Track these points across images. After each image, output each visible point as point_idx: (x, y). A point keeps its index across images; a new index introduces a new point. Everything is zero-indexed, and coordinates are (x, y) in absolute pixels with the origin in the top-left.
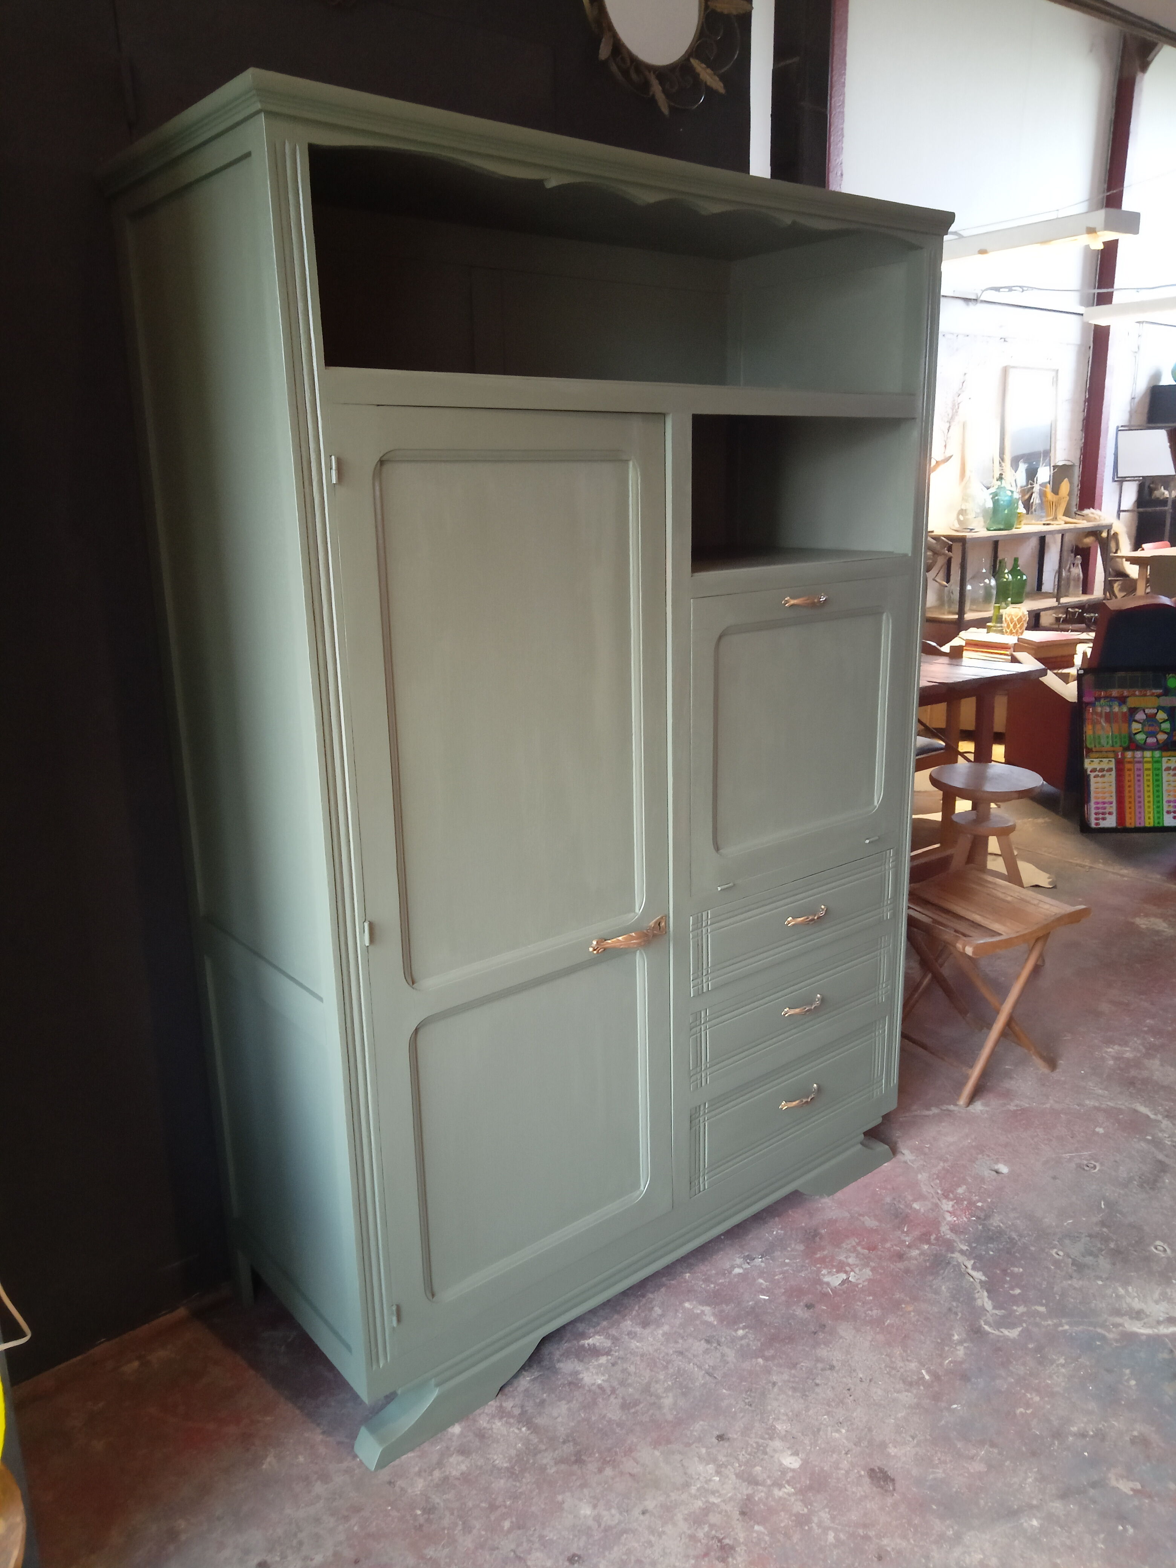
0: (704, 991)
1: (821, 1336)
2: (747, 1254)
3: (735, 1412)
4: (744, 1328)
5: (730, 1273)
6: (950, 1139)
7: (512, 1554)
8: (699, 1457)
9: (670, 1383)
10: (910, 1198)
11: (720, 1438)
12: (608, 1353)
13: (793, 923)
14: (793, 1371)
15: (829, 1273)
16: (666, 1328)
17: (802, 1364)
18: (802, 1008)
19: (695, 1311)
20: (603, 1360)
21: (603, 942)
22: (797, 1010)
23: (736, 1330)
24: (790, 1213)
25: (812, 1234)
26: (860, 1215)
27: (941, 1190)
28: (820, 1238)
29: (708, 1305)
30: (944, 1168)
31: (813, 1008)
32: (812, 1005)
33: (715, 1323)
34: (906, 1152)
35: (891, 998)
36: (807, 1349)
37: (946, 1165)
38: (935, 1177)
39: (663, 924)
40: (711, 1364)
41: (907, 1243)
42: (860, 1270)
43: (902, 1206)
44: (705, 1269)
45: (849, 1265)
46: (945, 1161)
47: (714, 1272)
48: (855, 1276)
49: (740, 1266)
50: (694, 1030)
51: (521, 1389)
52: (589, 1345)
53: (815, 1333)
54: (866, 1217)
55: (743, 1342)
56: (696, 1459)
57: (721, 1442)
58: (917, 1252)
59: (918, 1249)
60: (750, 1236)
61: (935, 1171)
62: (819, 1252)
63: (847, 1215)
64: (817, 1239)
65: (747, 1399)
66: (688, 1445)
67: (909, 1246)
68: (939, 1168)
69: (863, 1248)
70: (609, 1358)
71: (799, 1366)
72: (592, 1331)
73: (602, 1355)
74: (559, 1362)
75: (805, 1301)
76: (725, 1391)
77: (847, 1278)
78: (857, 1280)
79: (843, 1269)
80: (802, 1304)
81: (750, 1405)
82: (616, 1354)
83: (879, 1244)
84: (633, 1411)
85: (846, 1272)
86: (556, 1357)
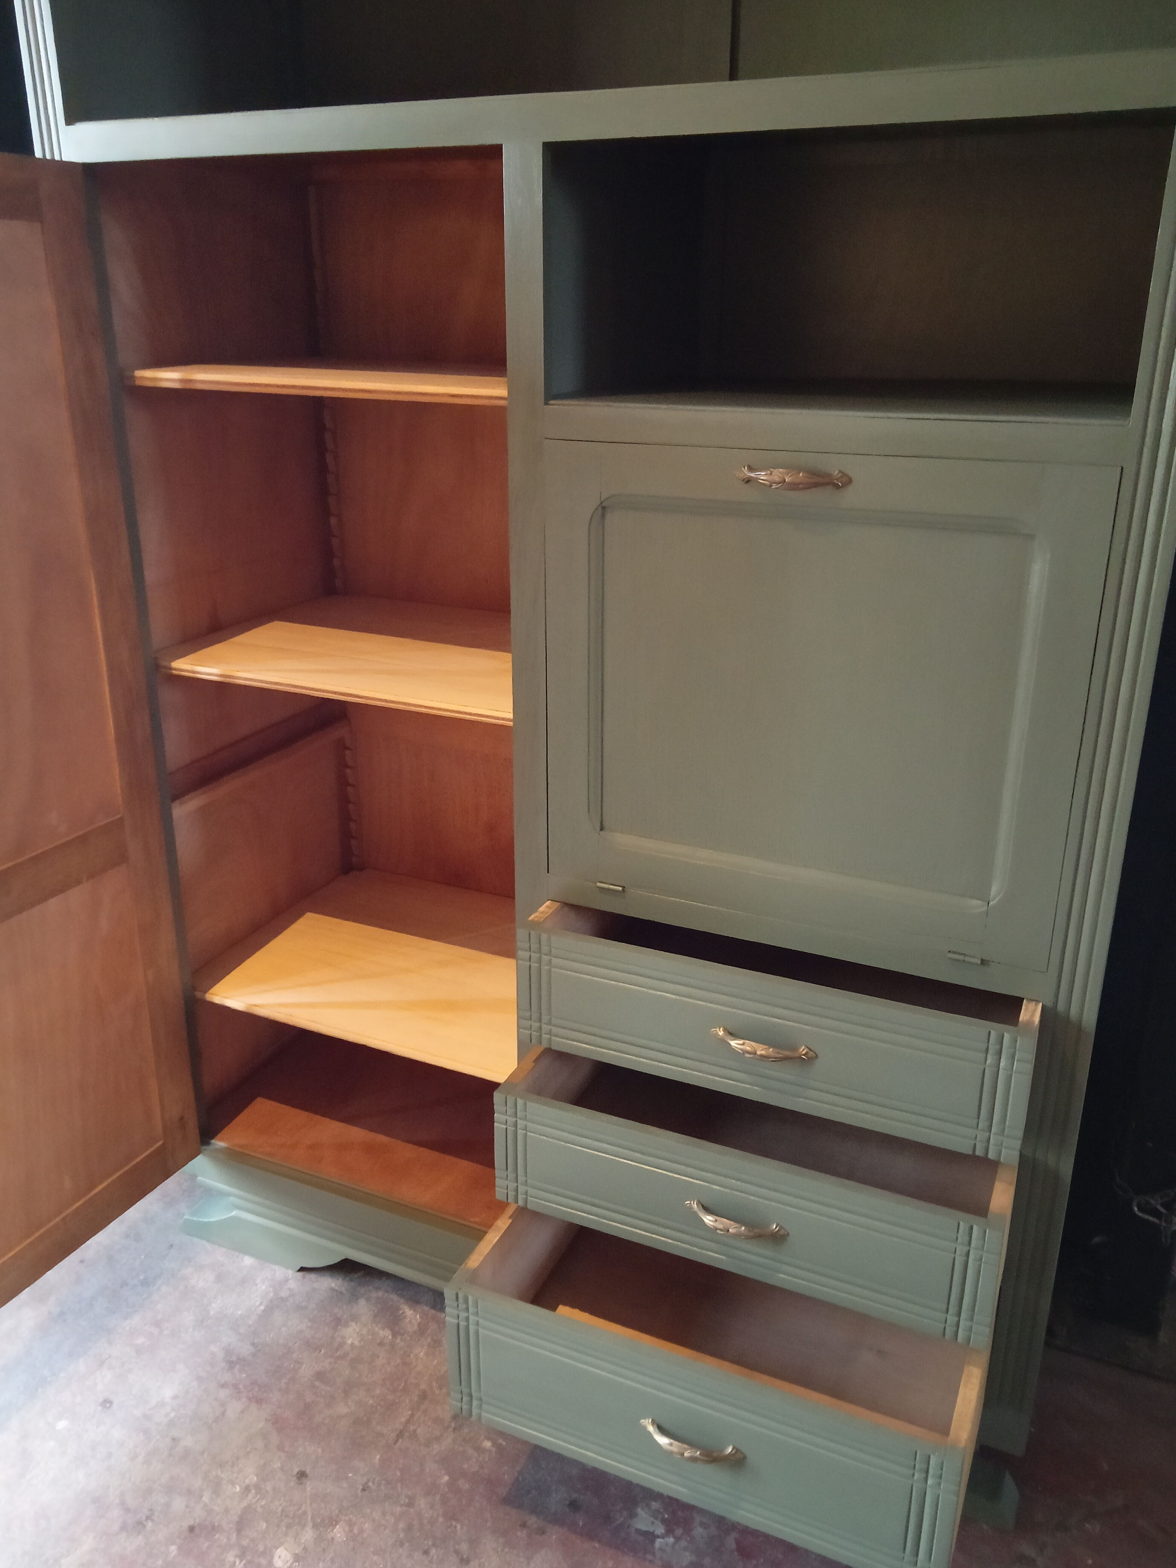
1: (522, 1534)
3: (347, 1478)
4: (494, 1443)
7: (107, 1357)
8: (265, 1464)
9: (371, 1401)
11: (302, 1475)
12: (394, 1335)
14: (441, 1519)
15: (658, 1511)
17: (459, 1527)
20: (387, 1334)
23: (488, 1439)
36: (489, 1524)
40: (418, 1431)
45: (688, 1531)
48: (667, 1545)
51: (315, 1285)
52: (403, 1313)
53: (524, 1525)
55: (470, 1451)
56: (262, 1462)
57: (294, 1478)
65: (373, 1484)
66: (280, 1448)
69: (738, 1542)
70: (390, 1337)
71: (454, 1523)
72: (426, 1308)
73: (391, 1330)
74: (368, 1299)
75: (582, 1497)
76: (378, 1457)
77: (658, 1537)
78: (660, 1549)
79: (675, 1527)
80: (575, 1496)
81: (364, 1490)
82: (398, 1341)
83: (762, 1560)
84: (317, 1384)
85: (669, 1532)
86: (374, 1295)
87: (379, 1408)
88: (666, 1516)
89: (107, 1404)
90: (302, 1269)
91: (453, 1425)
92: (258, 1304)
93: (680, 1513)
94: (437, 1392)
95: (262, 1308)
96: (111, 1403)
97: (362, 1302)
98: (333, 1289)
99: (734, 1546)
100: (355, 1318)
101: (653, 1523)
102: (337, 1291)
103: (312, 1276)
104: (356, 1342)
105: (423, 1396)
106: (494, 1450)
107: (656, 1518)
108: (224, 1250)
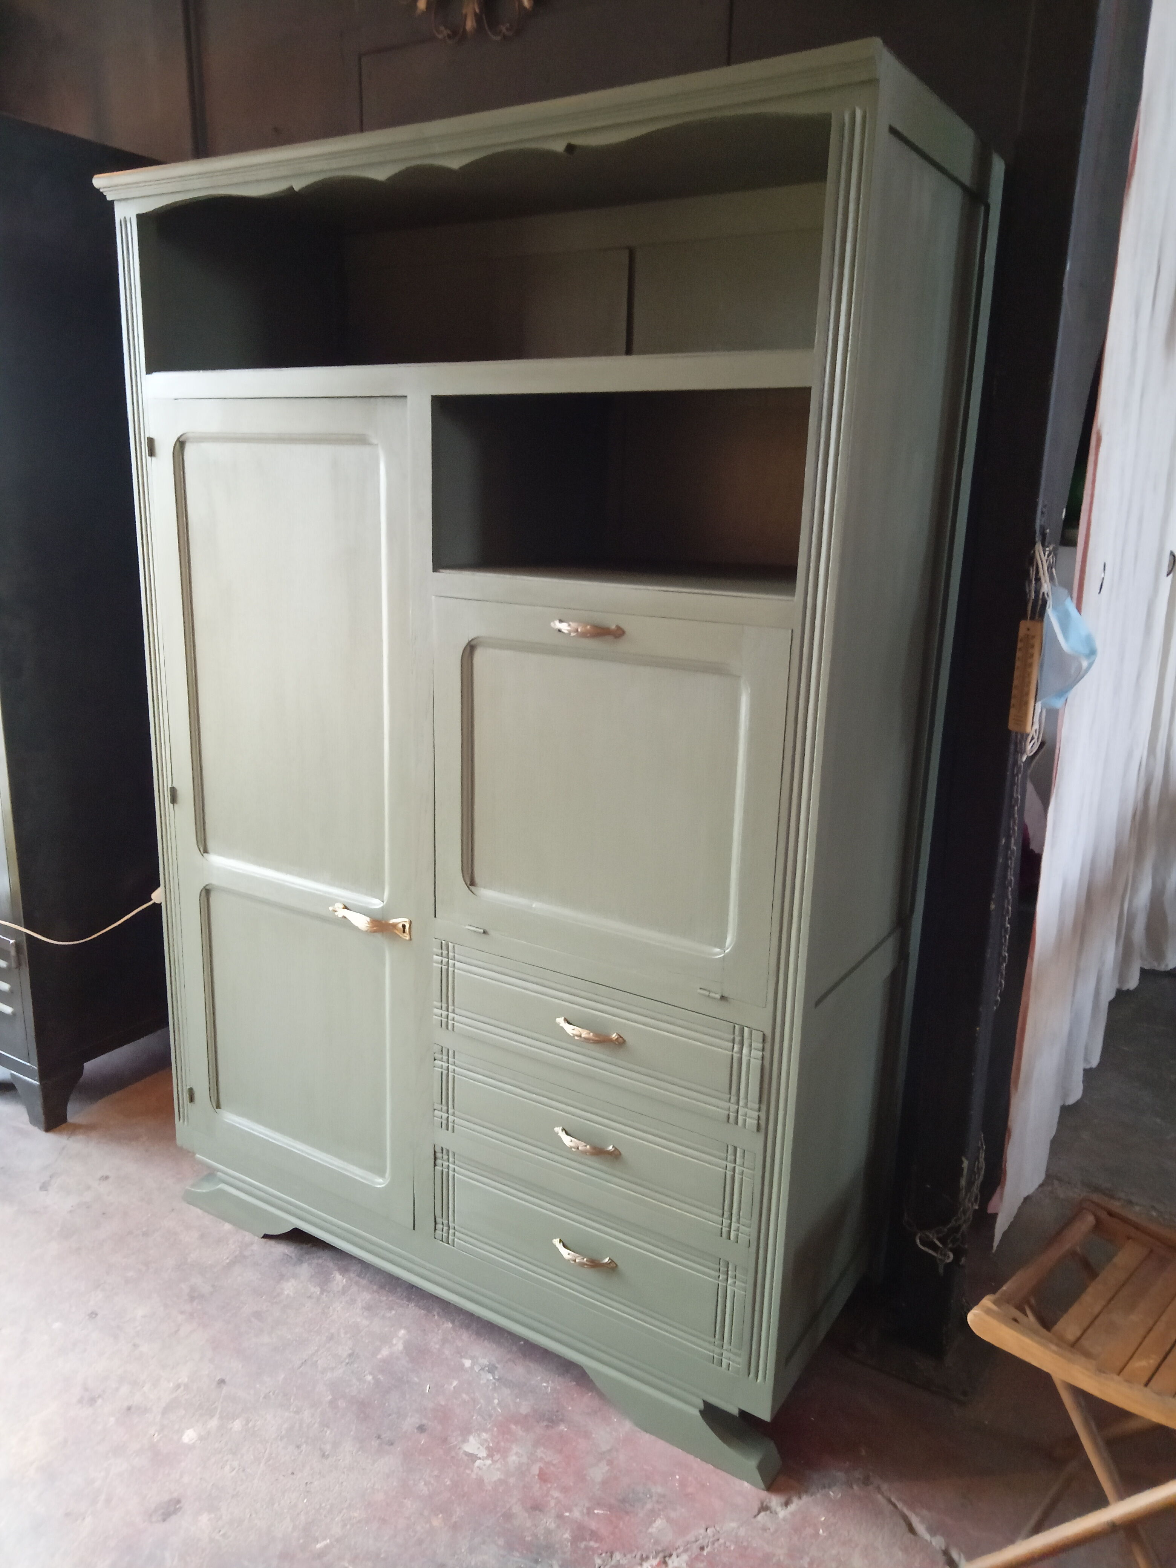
3: (255, 1387)
5: (461, 1357)
8: (197, 1370)
11: (222, 1382)
12: (322, 1292)
14: (316, 1425)
15: (486, 1440)
16: (365, 1322)
17: (328, 1432)
19: (394, 1339)
20: (317, 1290)
21: (344, 909)
23: (370, 1373)
26: (610, 1463)
28: (547, 1426)
29: (405, 1347)
33: (379, 1356)
34: (792, 1507)
36: (352, 1433)
40: (319, 1362)
41: (567, 1514)
42: (498, 1469)
43: (649, 1506)
44: (465, 1338)
46: (793, 1557)
47: (460, 1344)
48: (485, 1465)
49: (473, 1364)
51: (273, 1248)
52: (334, 1277)
53: (379, 1437)
54: (607, 1468)
55: (354, 1381)
56: (195, 1369)
57: (215, 1383)
58: (553, 1526)
59: (558, 1527)
63: (605, 1446)
65: (273, 1394)
66: (211, 1360)
67: (560, 1516)
69: (541, 1469)
70: (318, 1293)
71: (325, 1429)
72: (352, 1275)
73: (321, 1288)
74: (309, 1264)
75: (430, 1423)
76: (282, 1376)
77: (480, 1458)
78: (479, 1468)
79: (495, 1453)
80: (424, 1422)
81: (265, 1397)
82: (324, 1296)
83: (555, 1485)
84: (253, 1319)
85: (490, 1456)
86: (315, 1261)
87: (294, 1342)
88: (491, 1445)
89: (93, 1315)
90: (266, 1236)
91: (347, 1361)
92: (225, 1258)
93: (502, 1444)
94: (342, 1335)
95: (228, 1261)
96: (97, 1315)
97: (305, 1266)
98: (284, 1254)
99: (537, 1472)
100: (295, 1276)
101: (479, 1448)
102: (288, 1255)
103: (272, 1243)
104: (291, 1294)
105: (331, 1338)
106: (372, 1382)
107: (482, 1445)
108: (211, 1217)
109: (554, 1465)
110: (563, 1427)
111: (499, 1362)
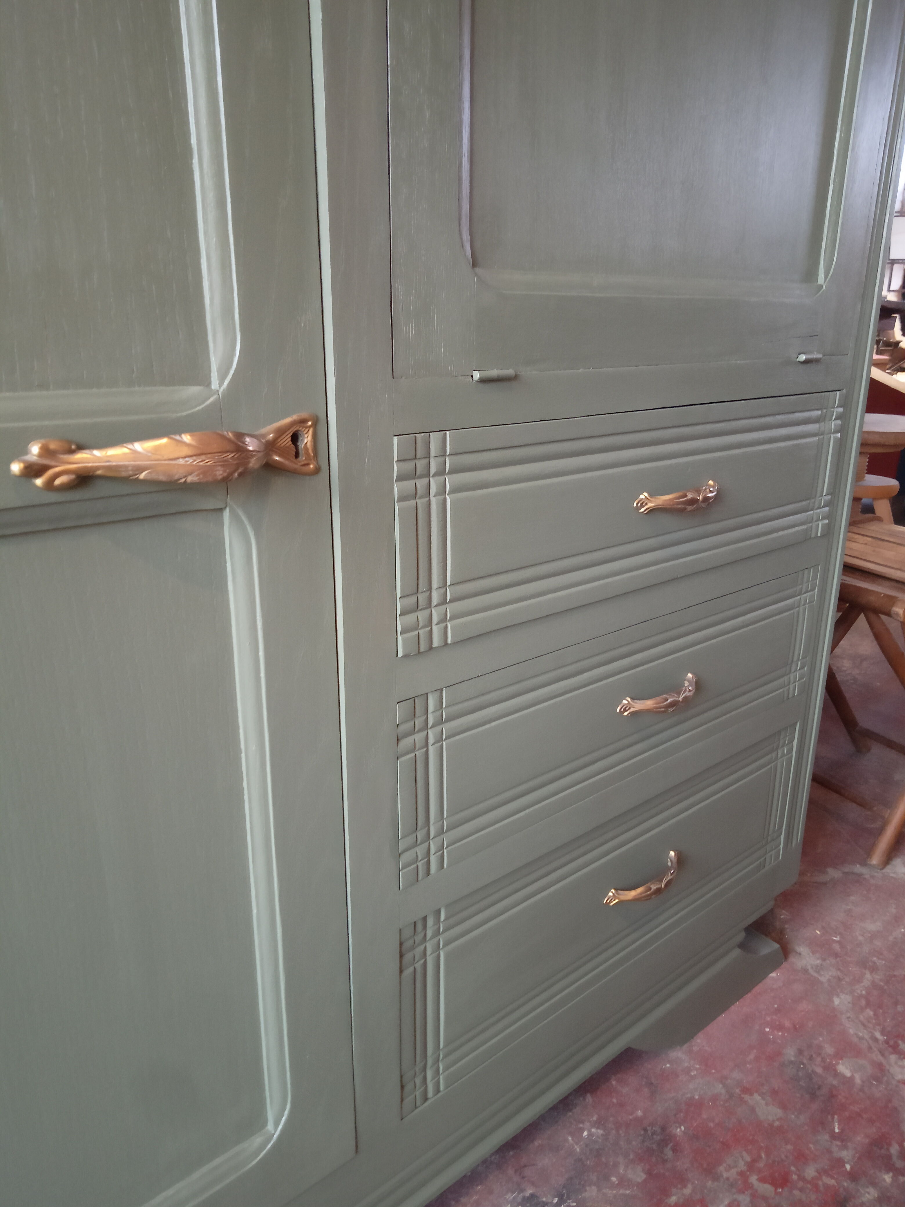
0: (435, 644)
2: (529, 1192)
6: (872, 926)
10: (829, 1050)
13: (650, 505)
18: (659, 699)
21: (72, 452)
22: (649, 704)
24: (614, 1083)
25: (657, 1138)
26: (746, 1090)
27: (883, 1033)
28: (674, 1150)
30: (874, 985)
31: (681, 699)
32: (679, 694)
34: (802, 949)
35: (807, 689)
37: (877, 977)
38: (863, 1002)
39: (307, 439)
41: (848, 1167)
43: (819, 1070)
46: (874, 969)
50: (407, 742)
54: (757, 1097)
60: (537, 1143)
61: (860, 989)
62: (674, 1190)
63: (719, 1089)
64: (668, 1153)
67: (853, 1176)
68: (866, 983)
109: (754, 1161)
110: (679, 1131)
111: (522, 1191)
